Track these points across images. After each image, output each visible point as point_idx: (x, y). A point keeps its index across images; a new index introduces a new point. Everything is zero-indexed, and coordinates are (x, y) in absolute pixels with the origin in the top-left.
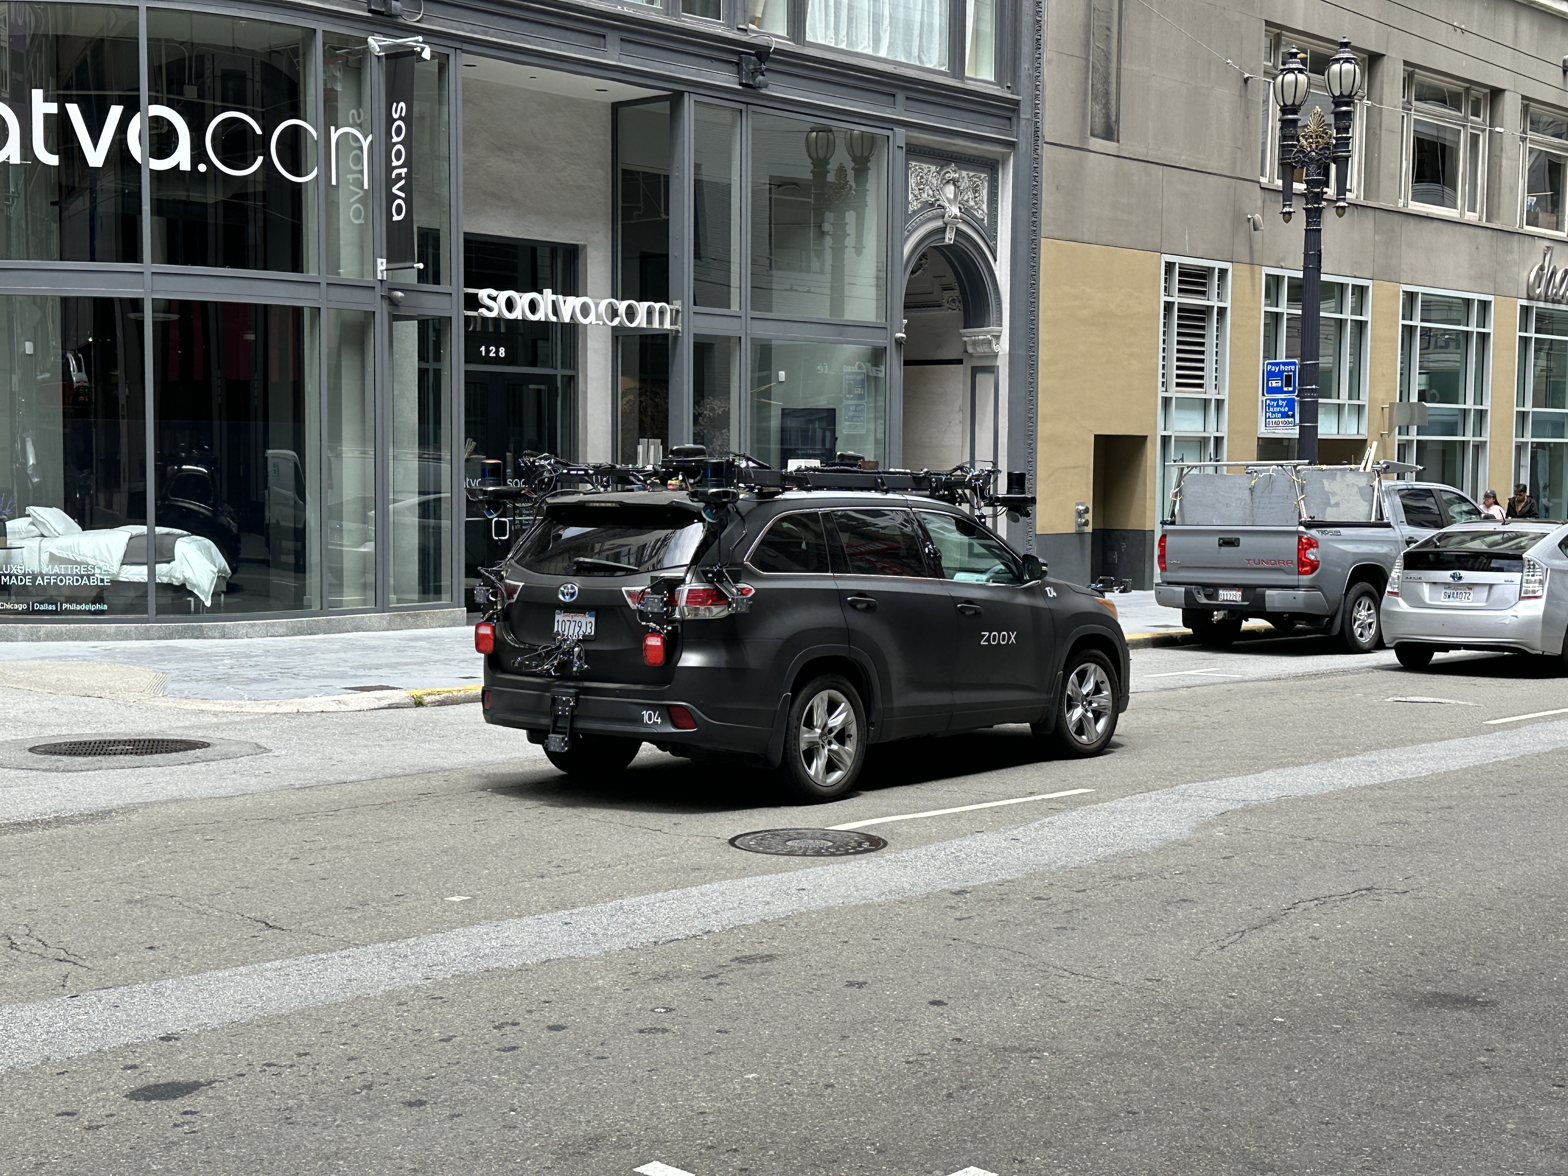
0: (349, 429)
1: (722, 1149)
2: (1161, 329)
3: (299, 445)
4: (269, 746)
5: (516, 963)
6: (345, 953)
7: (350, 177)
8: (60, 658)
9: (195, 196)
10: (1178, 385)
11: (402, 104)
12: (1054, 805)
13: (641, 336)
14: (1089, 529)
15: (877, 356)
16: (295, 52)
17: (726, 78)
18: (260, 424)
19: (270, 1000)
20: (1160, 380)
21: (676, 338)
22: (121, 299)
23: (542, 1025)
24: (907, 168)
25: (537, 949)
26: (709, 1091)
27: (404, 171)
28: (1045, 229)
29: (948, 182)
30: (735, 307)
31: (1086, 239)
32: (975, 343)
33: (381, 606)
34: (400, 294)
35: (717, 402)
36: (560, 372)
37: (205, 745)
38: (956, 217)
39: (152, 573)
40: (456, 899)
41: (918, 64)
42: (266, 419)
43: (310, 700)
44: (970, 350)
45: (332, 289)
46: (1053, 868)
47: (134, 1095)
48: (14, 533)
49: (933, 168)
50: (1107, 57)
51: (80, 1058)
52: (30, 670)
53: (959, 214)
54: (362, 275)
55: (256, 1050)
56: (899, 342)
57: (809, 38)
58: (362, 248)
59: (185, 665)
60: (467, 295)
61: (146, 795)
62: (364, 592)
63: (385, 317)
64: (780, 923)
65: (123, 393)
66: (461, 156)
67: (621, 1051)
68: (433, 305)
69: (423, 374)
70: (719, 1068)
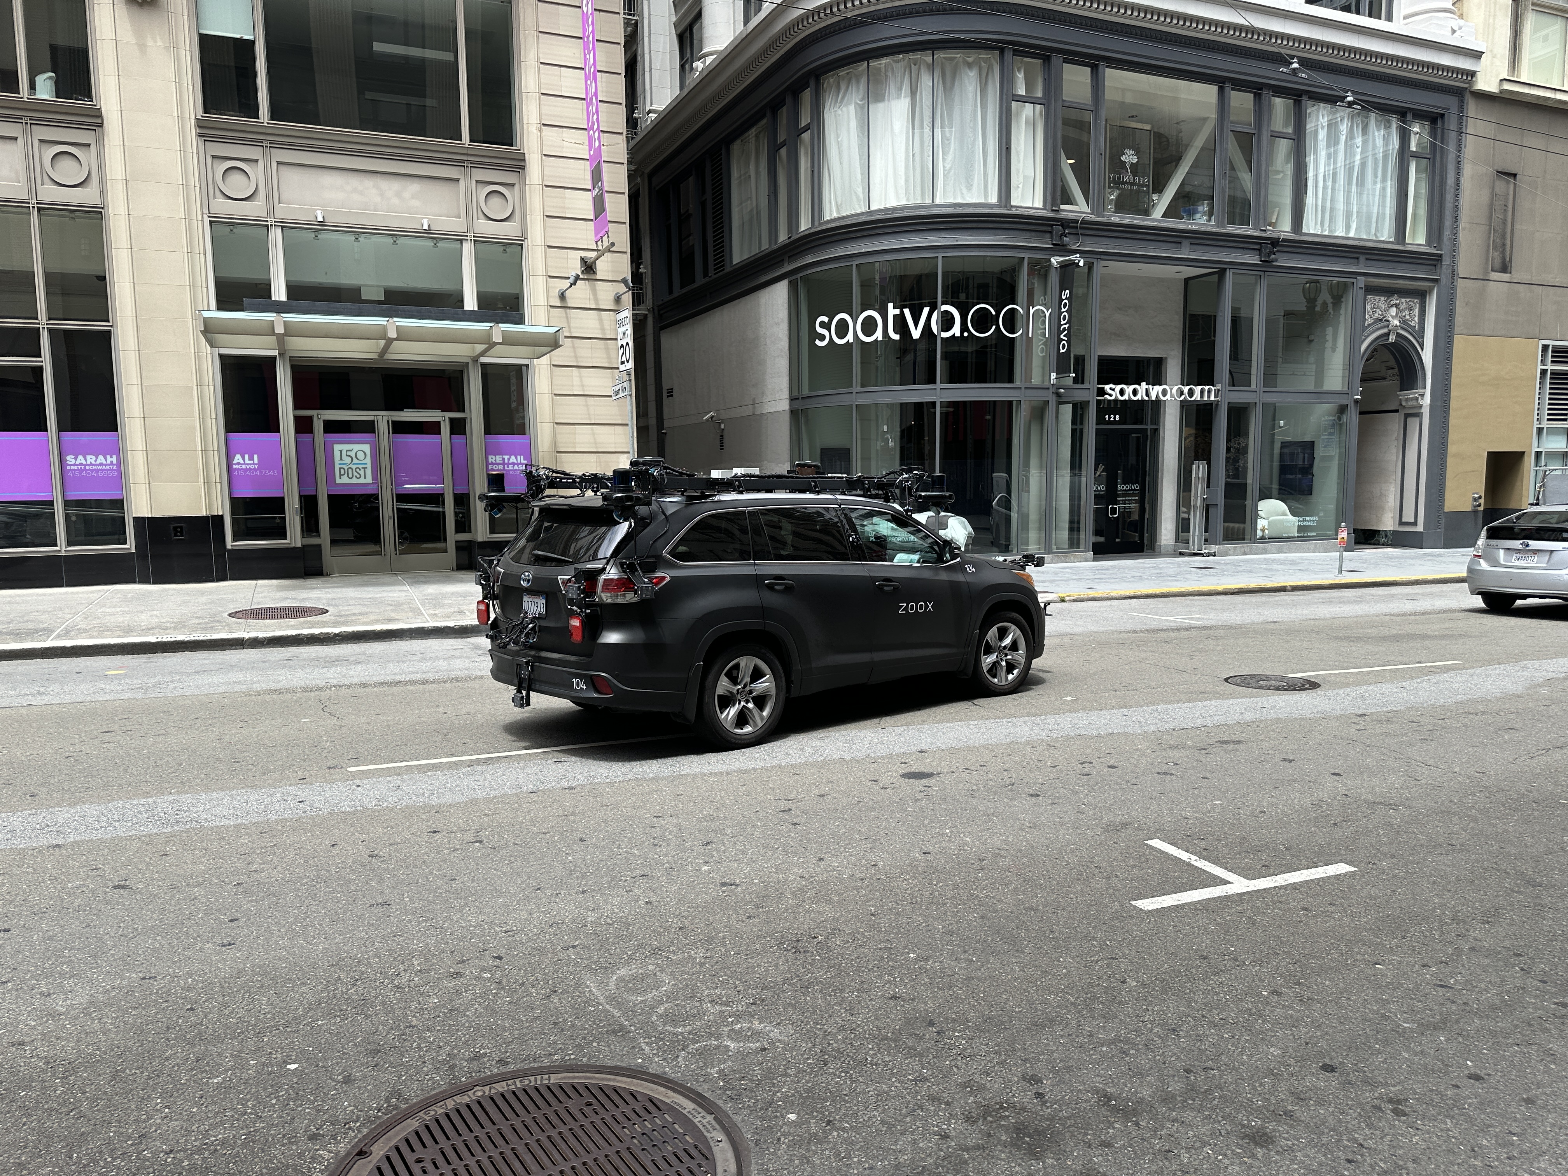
0: (1034, 461)
1: (1195, 837)
2: (1538, 386)
3: (1009, 471)
5: (1095, 733)
7: (1039, 332)
9: (963, 349)
10: (1549, 420)
11: (1067, 291)
12: (1433, 670)
13: (1197, 405)
14: (1481, 508)
15: (1342, 409)
16: (1014, 270)
17: (1252, 259)
18: (990, 460)
19: (970, 738)
20: (1536, 417)
21: (1217, 405)
22: (925, 403)
23: (1105, 765)
24: (1365, 300)
25: (1108, 726)
26: (1193, 807)
27: (1067, 326)
28: (1457, 330)
29: (1392, 306)
30: (1253, 386)
31: (1486, 333)
32: (1407, 400)
33: (1048, 550)
34: (1062, 390)
35: (1242, 439)
36: (1149, 427)
38: (1396, 326)
40: (1068, 699)
41: (1374, 238)
42: (993, 458)
44: (1404, 403)
45: (1028, 391)
46: (1425, 705)
47: (904, 776)
49: (1382, 298)
50: (1504, 222)
51: (883, 756)
53: (1398, 324)
54: (1043, 382)
55: (961, 761)
56: (1356, 401)
57: (1304, 230)
58: (1043, 368)
60: (1098, 389)
62: (1039, 544)
63: (1054, 403)
64: (1248, 724)
65: (927, 448)
66: (1098, 316)
67: (1146, 782)
68: (1080, 395)
69: (1074, 431)
70: (1200, 796)
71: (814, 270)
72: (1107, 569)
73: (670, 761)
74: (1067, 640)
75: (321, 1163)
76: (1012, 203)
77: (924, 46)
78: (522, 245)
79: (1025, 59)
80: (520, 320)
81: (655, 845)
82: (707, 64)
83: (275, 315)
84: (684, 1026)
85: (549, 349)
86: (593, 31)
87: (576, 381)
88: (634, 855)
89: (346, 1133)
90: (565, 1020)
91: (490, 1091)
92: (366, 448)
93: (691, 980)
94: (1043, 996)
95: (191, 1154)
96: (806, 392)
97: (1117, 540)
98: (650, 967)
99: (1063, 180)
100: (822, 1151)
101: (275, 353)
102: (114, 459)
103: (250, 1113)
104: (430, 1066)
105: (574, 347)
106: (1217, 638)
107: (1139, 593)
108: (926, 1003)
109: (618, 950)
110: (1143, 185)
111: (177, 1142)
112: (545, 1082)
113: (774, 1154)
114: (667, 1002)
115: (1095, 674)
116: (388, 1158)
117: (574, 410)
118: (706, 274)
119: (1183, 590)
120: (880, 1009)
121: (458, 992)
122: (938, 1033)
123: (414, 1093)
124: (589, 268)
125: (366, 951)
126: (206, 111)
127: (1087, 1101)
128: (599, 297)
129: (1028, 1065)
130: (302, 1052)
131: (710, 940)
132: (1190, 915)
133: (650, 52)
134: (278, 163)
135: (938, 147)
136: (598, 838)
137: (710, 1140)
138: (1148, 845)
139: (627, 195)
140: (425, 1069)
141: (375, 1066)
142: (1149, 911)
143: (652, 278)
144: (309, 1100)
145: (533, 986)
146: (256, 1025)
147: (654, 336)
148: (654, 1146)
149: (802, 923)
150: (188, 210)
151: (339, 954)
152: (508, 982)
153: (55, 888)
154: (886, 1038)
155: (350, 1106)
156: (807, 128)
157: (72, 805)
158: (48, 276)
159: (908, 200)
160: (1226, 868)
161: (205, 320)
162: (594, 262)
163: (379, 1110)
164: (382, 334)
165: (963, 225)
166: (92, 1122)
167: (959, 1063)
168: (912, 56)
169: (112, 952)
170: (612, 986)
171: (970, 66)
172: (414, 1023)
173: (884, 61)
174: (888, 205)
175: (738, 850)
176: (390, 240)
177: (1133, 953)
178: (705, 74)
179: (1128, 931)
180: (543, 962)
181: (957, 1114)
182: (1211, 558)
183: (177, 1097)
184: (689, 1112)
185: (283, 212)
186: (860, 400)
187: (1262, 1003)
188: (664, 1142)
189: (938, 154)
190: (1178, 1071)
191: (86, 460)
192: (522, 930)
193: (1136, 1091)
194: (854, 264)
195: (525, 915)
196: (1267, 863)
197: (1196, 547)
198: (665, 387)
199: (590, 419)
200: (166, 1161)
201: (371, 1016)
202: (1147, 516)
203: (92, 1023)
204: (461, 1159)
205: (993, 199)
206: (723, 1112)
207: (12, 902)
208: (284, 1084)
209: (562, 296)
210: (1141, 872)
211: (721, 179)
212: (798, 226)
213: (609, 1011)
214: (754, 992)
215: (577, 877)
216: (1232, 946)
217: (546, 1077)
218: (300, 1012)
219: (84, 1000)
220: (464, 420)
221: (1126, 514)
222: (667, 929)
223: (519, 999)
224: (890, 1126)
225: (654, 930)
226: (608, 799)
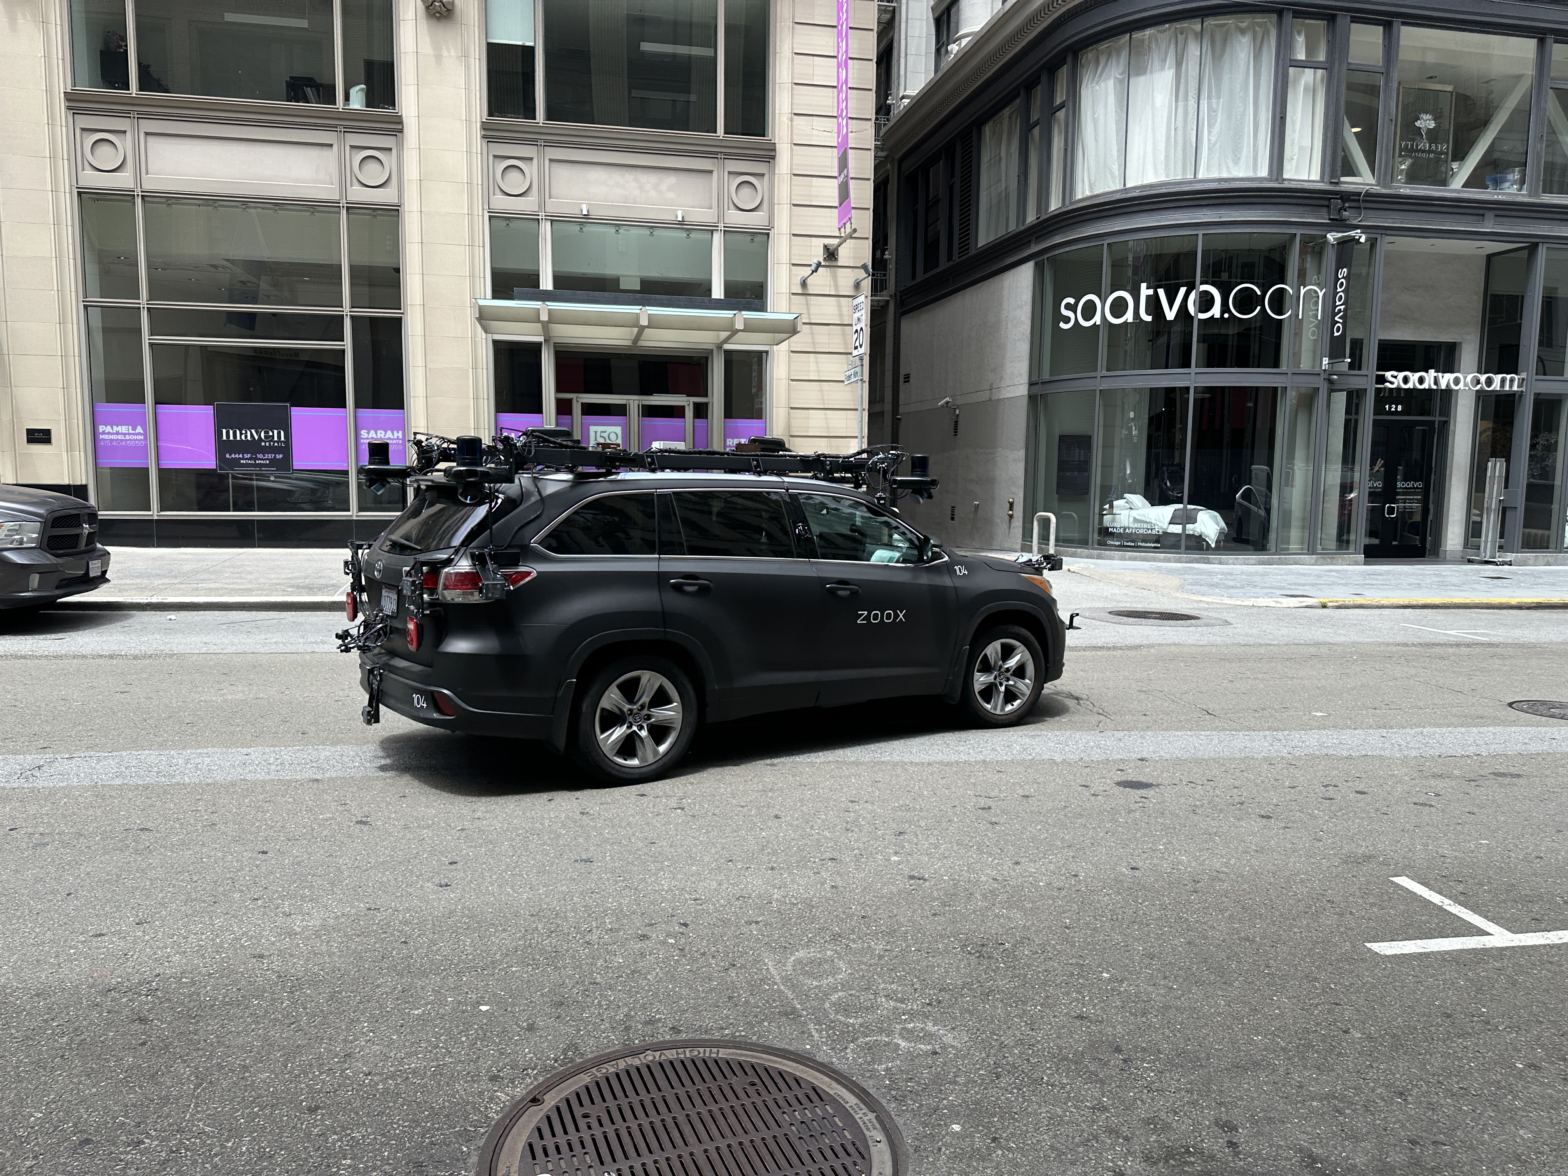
0: (1300, 454)
1: (1452, 879)
3: (1270, 463)
4: (1233, 622)
5: (1345, 753)
6: (1247, 733)
7: (1311, 313)
8: (1134, 569)
9: (1223, 331)
11: (1345, 270)
13: (1497, 396)
16: (1283, 248)
18: (1249, 451)
19: (1199, 750)
21: (1521, 396)
22: (1180, 388)
23: (1352, 789)
25: (1361, 748)
26: (1452, 845)
27: (1342, 307)
33: (1311, 551)
34: (1335, 377)
35: (1550, 435)
36: (1437, 419)
37: (1197, 618)
39: (1184, 529)
40: (1319, 714)
42: (1253, 448)
43: (1261, 599)
45: (1296, 376)
47: (1119, 784)
48: (1117, 507)
51: (1098, 761)
52: (1118, 574)
54: (1314, 367)
55: (1186, 773)
58: (1314, 352)
59: (1195, 577)
60: (1377, 376)
61: (1161, 640)
62: (1302, 543)
63: (1326, 391)
64: (1531, 756)
65: (1178, 437)
66: (1380, 295)
67: (1399, 812)
68: (1356, 383)
69: (1347, 423)
70: (1463, 833)
71: (1062, 251)
72: (1380, 574)
73: (872, 747)
74: (1324, 650)
75: (497, 1104)
76: (1285, 176)
77: (1194, 14)
78: (768, 234)
79: (1307, 21)
80: (763, 308)
81: (848, 830)
82: (963, 45)
83: (540, 303)
84: (856, 1018)
85: (788, 335)
86: (847, 19)
87: (813, 367)
88: (826, 838)
89: (523, 1079)
90: (739, 996)
91: (660, 1056)
92: (618, 430)
93: (868, 971)
94: (1248, 1036)
95: (386, 1078)
96: (1046, 376)
97: (1394, 543)
98: (829, 953)
99: (1345, 149)
100: (984, 1168)
101: (541, 339)
102: (400, 434)
103: (442, 1047)
104: (607, 1025)
105: (812, 334)
106: (1503, 657)
107: (1415, 603)
108: (1114, 1027)
109: (799, 931)
110: (1442, 153)
111: (376, 1065)
112: (714, 1055)
113: (933, 1163)
114: (841, 990)
115: (1352, 689)
116: (558, 1109)
117: (809, 395)
118: (950, 258)
119: (1468, 601)
120: (1064, 1027)
121: (642, 955)
122: (1125, 1061)
123: (590, 1049)
124: (831, 254)
125: (565, 905)
126: (490, 114)
127: (1287, 1159)
128: (840, 284)
129: (1223, 1109)
130: (495, 995)
131: (891, 933)
132: (1436, 966)
133: (906, 38)
134: (551, 160)
135: (1203, 119)
136: (792, 817)
137: (869, 1139)
138: (1393, 883)
139: (872, 181)
140: (603, 1027)
141: (558, 1018)
142: (1386, 956)
143: (896, 264)
144: (494, 1042)
145: (714, 957)
146: (457, 964)
147: (895, 322)
148: (811, 1136)
149: (990, 927)
150: (471, 206)
151: (540, 905)
152: (691, 950)
153: (309, 819)
154: (1066, 1058)
155: (530, 1053)
156: (1062, 106)
157: (333, 744)
158: (352, 268)
159: (1167, 176)
160: (1486, 917)
161: (481, 308)
162: (837, 249)
163: (556, 1061)
164: (634, 322)
165: (1227, 201)
166: (308, 1036)
167: (1144, 1097)
168: (1178, 25)
169: (347, 881)
170: (789, 967)
171: (1243, 31)
172: (598, 981)
173: (1148, 32)
174: (1145, 182)
175: (930, 844)
176: (647, 232)
177: (1361, 1002)
178: (959, 56)
179: (1358, 976)
180: (725, 934)
181: (1135, 1152)
182: (1506, 567)
183: (381, 1023)
184: (851, 1107)
185: (553, 207)
186: (1105, 385)
187: (1514, 1076)
188: (822, 1134)
189: (1203, 124)
190: (1401, 1141)
191: (376, 434)
192: (710, 899)
193: (1347, 1156)
194: (1106, 243)
195: (714, 884)
196: (1538, 917)
197: (1488, 554)
198: (903, 372)
199: (824, 404)
200: (364, 1082)
201: (560, 969)
202: (1430, 517)
203: (321, 945)
204: (624, 1120)
205: (1263, 172)
206: (886, 1111)
207: (273, 827)
208: (475, 1023)
209: (804, 284)
210: (1381, 912)
211: (971, 161)
212: (1047, 205)
213: (783, 992)
214: (931, 992)
215: (769, 853)
216: (1484, 1007)
217: (715, 1050)
218: (498, 957)
219: (318, 923)
220: (706, 404)
221: (1405, 514)
222: (850, 916)
223: (698, 969)
224: (1061, 1154)
225: (837, 916)
226: (807, 779)
